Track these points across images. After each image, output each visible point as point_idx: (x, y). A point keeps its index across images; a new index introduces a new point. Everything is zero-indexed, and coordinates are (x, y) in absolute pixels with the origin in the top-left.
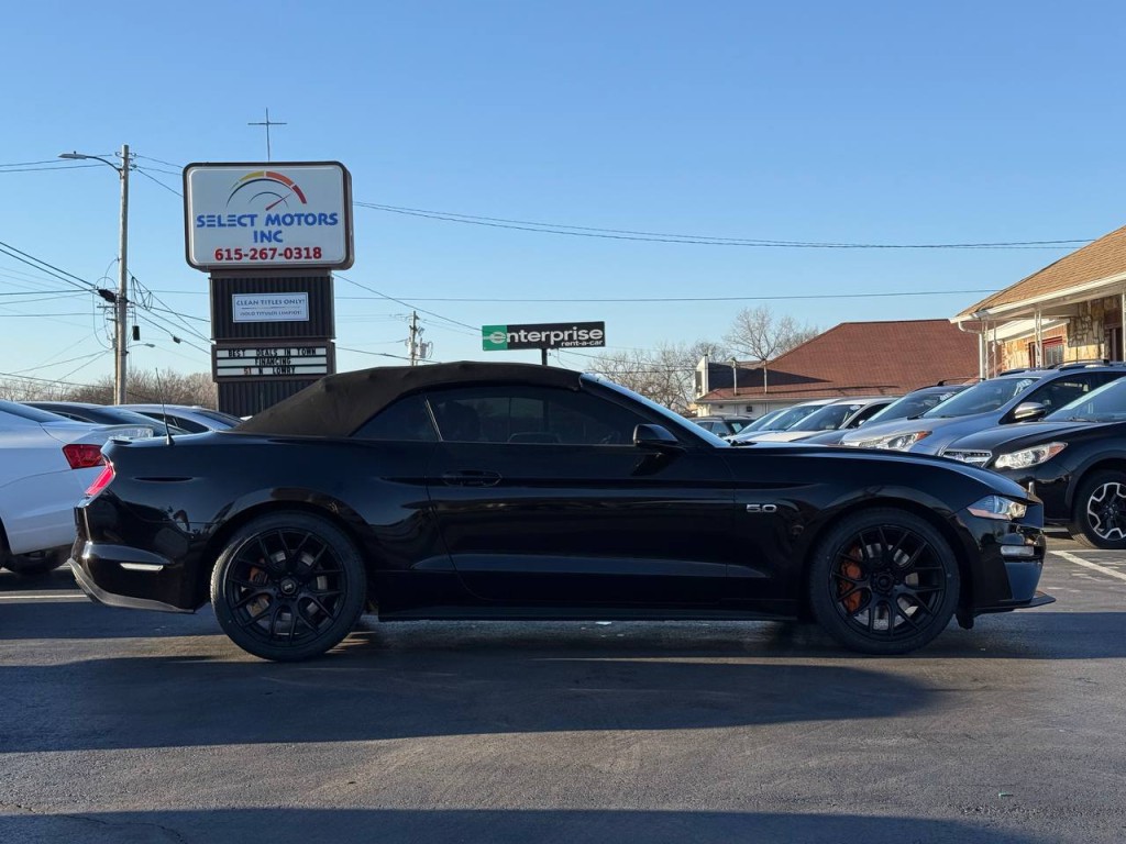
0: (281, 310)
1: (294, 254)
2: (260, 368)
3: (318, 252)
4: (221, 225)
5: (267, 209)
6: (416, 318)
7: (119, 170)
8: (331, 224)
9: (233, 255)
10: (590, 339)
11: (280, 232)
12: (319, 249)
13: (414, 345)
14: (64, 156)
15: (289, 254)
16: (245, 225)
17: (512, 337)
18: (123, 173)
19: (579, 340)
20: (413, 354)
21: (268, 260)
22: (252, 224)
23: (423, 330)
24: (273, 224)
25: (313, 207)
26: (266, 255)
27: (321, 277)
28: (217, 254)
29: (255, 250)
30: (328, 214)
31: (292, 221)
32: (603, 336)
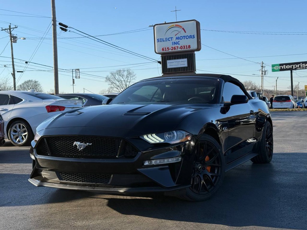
0: (181, 64)
1: (183, 48)
3: (189, 46)
4: (163, 41)
5: (176, 35)
6: (263, 63)
8: (193, 38)
9: (167, 49)
10: (306, 67)
11: (179, 42)
12: (190, 46)
13: (262, 71)
14: (150, 26)
15: (181, 48)
16: (169, 40)
17: (281, 67)
19: (302, 67)
20: (262, 74)
21: (176, 50)
22: (172, 40)
24: (177, 39)
25: (188, 34)
26: (175, 48)
27: (191, 54)
28: (162, 49)
29: (172, 47)
30: (192, 35)
31: (182, 39)
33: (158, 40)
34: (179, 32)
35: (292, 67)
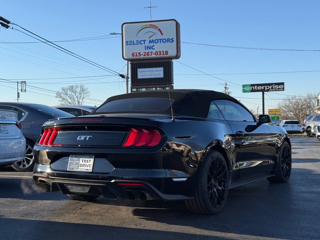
0: (155, 74)
1: (159, 54)
3: (167, 52)
4: (134, 44)
5: (149, 38)
6: (226, 84)
8: (172, 42)
9: (138, 55)
10: (279, 88)
11: (154, 46)
12: (167, 51)
14: (111, 34)
15: (156, 53)
16: (142, 44)
17: (252, 88)
19: (275, 89)
21: (150, 56)
22: (144, 43)
23: (228, 89)
24: (151, 43)
25: (165, 36)
26: (149, 54)
27: (168, 62)
28: (132, 55)
29: (145, 53)
30: (170, 39)
31: (158, 42)
32: (284, 87)
33: (127, 42)
34: (154, 34)
35: (264, 88)
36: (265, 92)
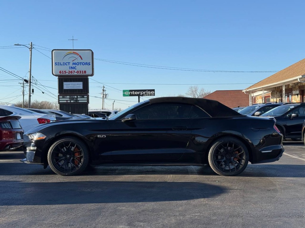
0: (76, 86)
1: (79, 72)
2: (70, 101)
3: (85, 72)
4: (61, 65)
5: (73, 61)
6: (104, 87)
7: (30, 48)
8: (88, 65)
9: (64, 72)
10: (151, 94)
11: (76, 67)
12: (85, 71)
13: (103, 95)
14: (15, 45)
16: (67, 65)
17: (131, 93)
18: (30, 49)
19: (148, 94)
20: (103, 97)
21: (73, 74)
22: (69, 65)
23: (106, 90)
24: (74, 65)
25: (84, 61)
26: (72, 73)
27: (86, 78)
28: (60, 72)
29: (69, 71)
30: (88, 63)
31: (79, 64)
32: (154, 93)
33: (56, 63)
34: (75, 58)
35: (140, 93)
36: (140, 97)
